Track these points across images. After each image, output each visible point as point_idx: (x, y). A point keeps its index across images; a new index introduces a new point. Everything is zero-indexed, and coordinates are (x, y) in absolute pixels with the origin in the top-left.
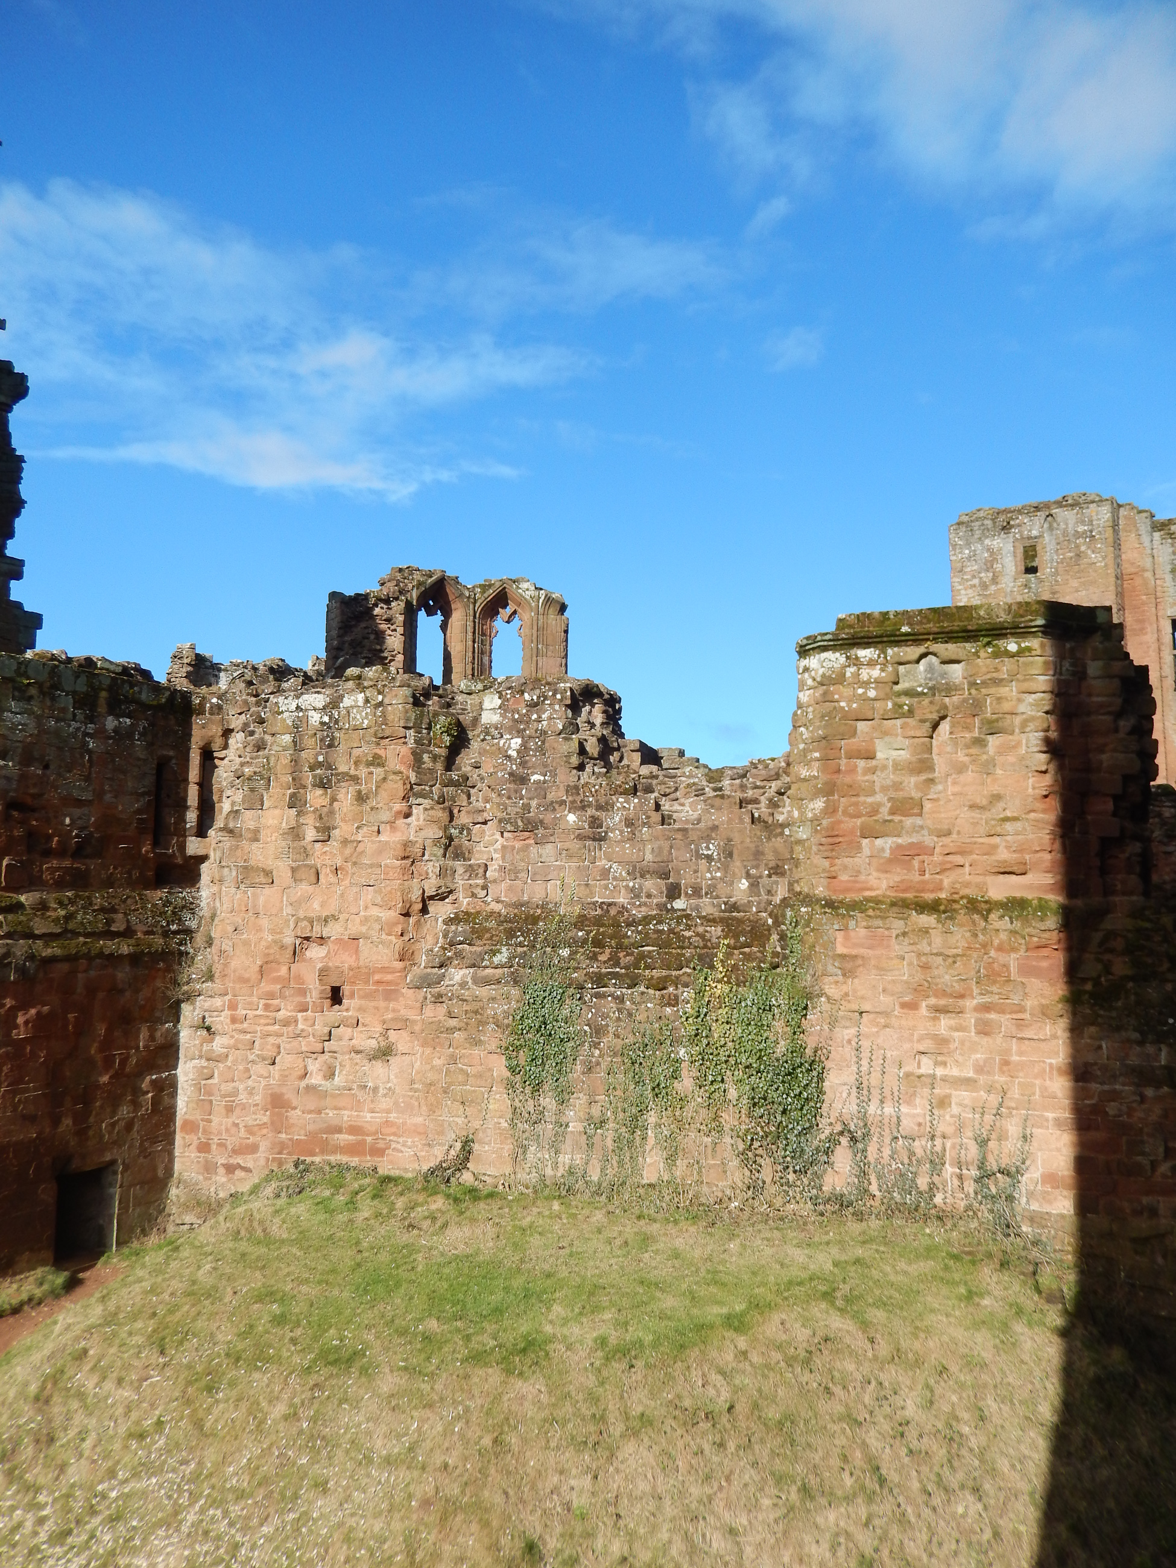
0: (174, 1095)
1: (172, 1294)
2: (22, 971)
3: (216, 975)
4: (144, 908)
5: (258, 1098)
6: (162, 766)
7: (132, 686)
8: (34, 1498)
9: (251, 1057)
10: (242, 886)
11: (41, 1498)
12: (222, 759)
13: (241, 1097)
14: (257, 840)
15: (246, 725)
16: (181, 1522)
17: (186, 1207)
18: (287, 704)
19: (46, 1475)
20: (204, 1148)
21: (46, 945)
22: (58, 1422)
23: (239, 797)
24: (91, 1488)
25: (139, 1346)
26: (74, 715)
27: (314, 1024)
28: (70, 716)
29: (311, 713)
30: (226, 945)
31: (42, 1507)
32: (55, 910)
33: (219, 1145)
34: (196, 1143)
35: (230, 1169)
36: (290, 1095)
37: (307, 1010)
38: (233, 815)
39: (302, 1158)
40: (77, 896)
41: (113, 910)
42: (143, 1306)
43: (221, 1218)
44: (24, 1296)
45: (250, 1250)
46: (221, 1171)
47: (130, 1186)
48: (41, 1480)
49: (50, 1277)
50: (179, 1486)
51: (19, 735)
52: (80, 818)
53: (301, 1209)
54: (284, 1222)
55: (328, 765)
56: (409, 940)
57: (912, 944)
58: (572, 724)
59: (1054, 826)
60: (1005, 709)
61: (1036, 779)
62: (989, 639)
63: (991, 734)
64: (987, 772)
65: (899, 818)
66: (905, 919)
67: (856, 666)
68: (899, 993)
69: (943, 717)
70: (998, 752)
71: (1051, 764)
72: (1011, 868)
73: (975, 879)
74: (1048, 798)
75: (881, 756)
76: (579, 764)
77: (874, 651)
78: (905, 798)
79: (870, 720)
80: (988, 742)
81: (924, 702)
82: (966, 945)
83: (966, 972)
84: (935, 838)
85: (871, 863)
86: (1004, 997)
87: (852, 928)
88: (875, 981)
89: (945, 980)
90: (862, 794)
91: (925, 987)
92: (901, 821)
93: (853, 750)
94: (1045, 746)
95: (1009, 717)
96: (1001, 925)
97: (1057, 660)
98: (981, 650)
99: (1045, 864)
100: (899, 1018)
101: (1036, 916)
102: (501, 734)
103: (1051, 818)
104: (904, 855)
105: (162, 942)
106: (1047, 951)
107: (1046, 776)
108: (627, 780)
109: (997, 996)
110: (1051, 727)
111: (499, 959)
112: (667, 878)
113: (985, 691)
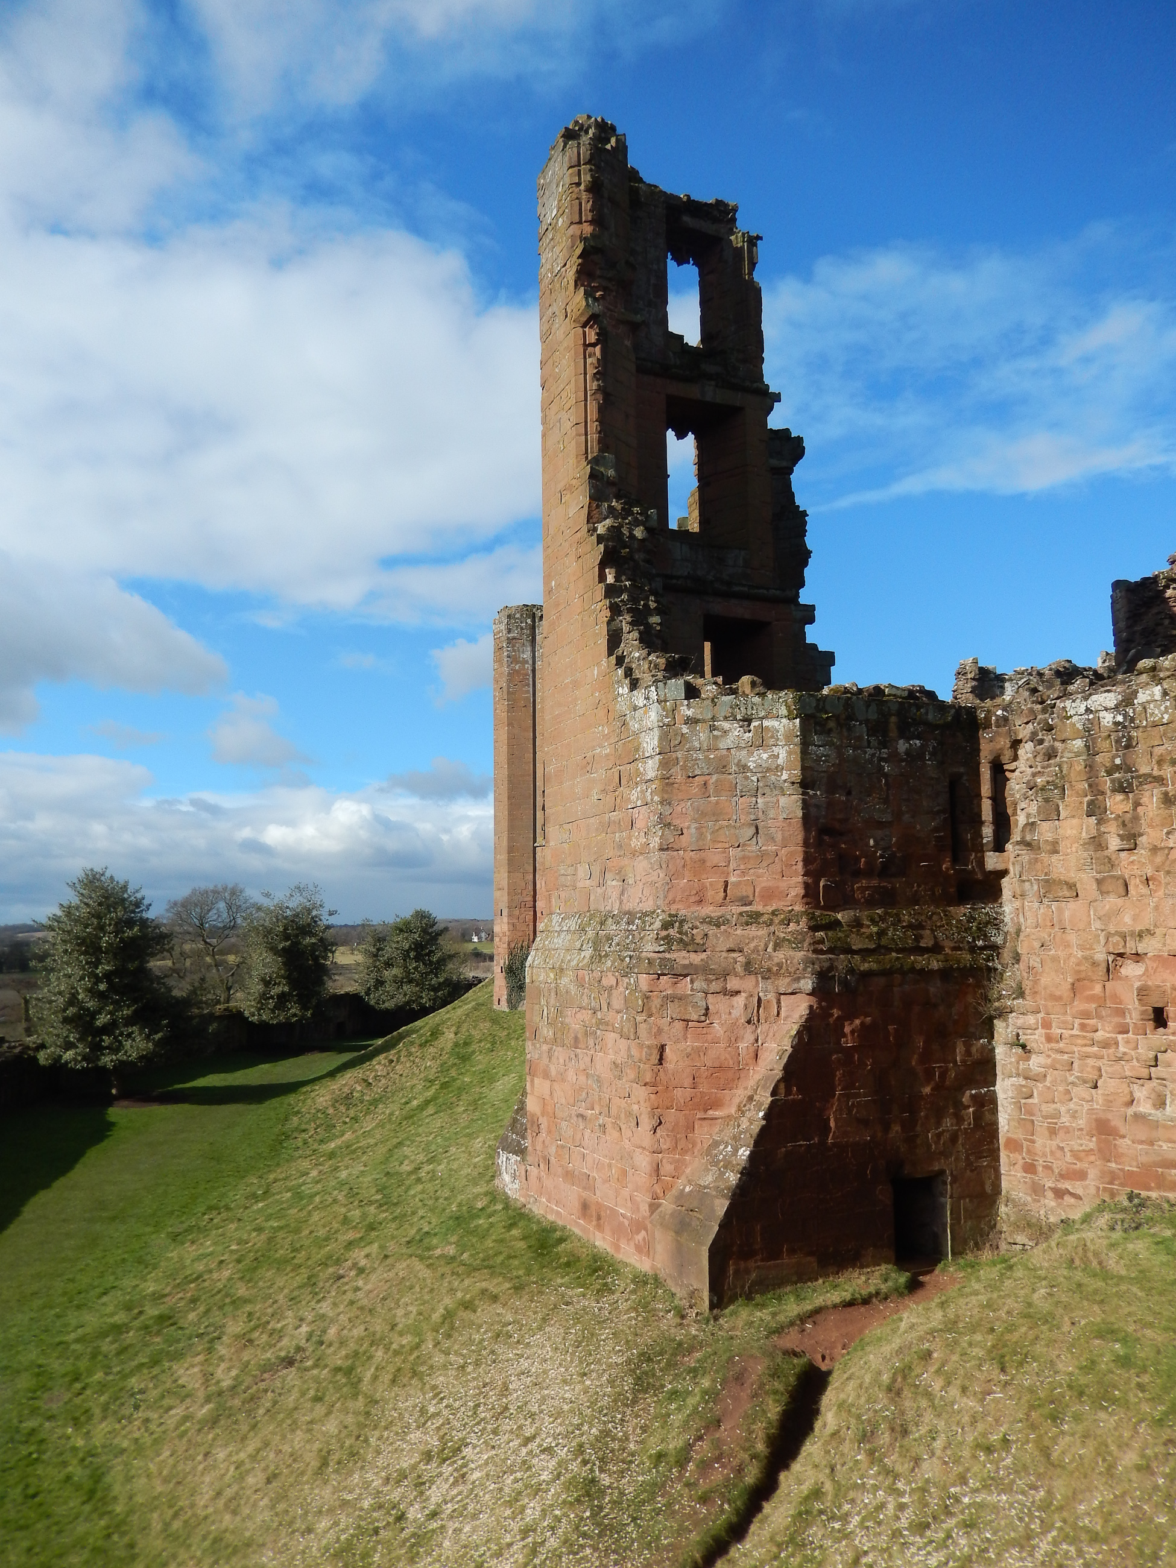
0: (994, 1111)
1: (1008, 1312)
2: (844, 983)
3: (1027, 992)
4: (949, 924)
5: (1082, 1123)
6: (954, 783)
7: (918, 708)
8: (894, 1483)
9: (1071, 1079)
10: (1045, 900)
11: (900, 1485)
12: (1013, 771)
13: (1063, 1119)
14: (1057, 852)
15: (1034, 734)
16: (1034, 1547)
17: (1017, 1227)
18: (1075, 707)
19: (903, 1464)
20: (1030, 1168)
21: (864, 960)
22: (910, 1415)
23: (1033, 808)
24: (945, 1488)
25: (980, 1359)
26: (869, 742)
27: (1136, 1048)
28: (866, 744)
29: (1102, 714)
30: (1035, 962)
31: (901, 1494)
32: (868, 926)
33: (1044, 1167)
34: (1021, 1162)
35: (1059, 1194)
36: (1116, 1123)
37: (1127, 1032)
38: (1029, 827)
39: (1136, 1191)
40: (886, 913)
41: (920, 926)
42: (981, 1319)
43: (1053, 1244)
44: (872, 1289)
45: (1086, 1281)
46: (1050, 1194)
47: (961, 1197)
48: (899, 1468)
49: (893, 1275)
50: (1029, 1510)
51: (823, 766)
52: (882, 839)
53: (1139, 1246)
54: (1121, 1258)
55: (1127, 767)
105: (969, 957)
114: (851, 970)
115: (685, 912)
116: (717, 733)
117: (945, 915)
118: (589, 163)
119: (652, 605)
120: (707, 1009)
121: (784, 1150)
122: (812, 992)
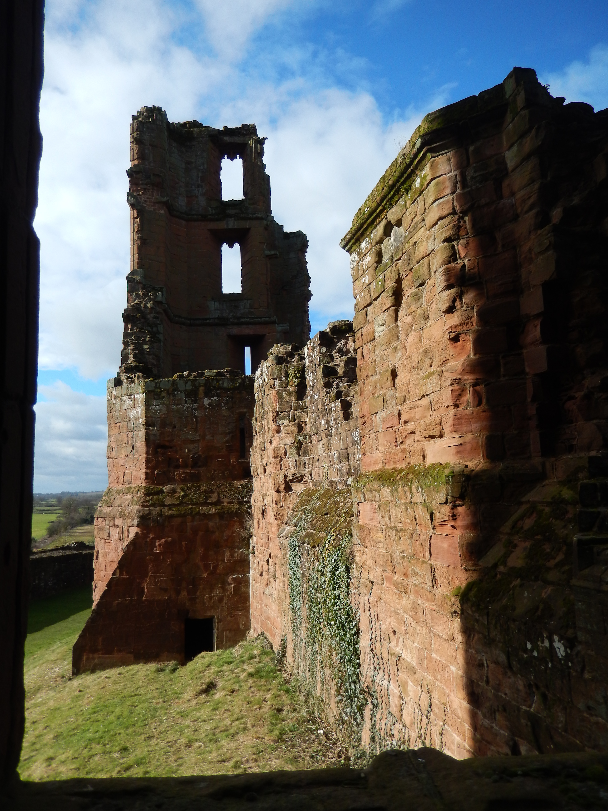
0: (248, 586)
2: (156, 521)
7: (218, 381)
9: (258, 571)
20: (254, 617)
21: (169, 510)
26: (186, 401)
27: (266, 555)
32: (179, 493)
34: (253, 613)
35: (256, 631)
36: (262, 594)
37: (265, 546)
39: (264, 631)
40: (192, 486)
41: (211, 492)
47: (223, 630)
51: (157, 415)
52: (193, 449)
56: (281, 507)
57: (383, 517)
58: (326, 356)
59: (461, 374)
60: (421, 254)
61: (448, 321)
62: (407, 185)
63: (422, 284)
64: (421, 327)
65: (383, 391)
66: (379, 492)
67: (362, 258)
68: (382, 565)
69: (399, 281)
70: (428, 302)
71: (461, 299)
72: (432, 431)
73: (417, 447)
74: (458, 341)
75: (377, 335)
76: (324, 384)
77: (367, 240)
78: (384, 371)
79: (370, 304)
80: (422, 294)
81: (388, 273)
82: (403, 519)
83: (406, 549)
84: (399, 407)
85: (377, 438)
86: (423, 581)
87: (363, 500)
88: (373, 552)
89: (397, 556)
90: (370, 375)
91: (389, 561)
92: (385, 395)
93: (366, 335)
94: (447, 280)
95: (426, 260)
96: (418, 498)
97: (457, 172)
98: (406, 199)
99: (450, 422)
100: (386, 591)
101: (435, 487)
102: (309, 371)
103: (458, 365)
104: (388, 428)
105: (237, 507)
106: (447, 529)
107: (454, 316)
108: (333, 391)
109: (420, 579)
110: (459, 254)
111: (295, 521)
112: (348, 460)
113: (412, 242)
114: (160, 515)
115: (113, 488)
116: (122, 402)
117: (230, 485)
118: (137, 131)
119: (147, 339)
120: (109, 534)
121: (116, 602)
122: (138, 526)
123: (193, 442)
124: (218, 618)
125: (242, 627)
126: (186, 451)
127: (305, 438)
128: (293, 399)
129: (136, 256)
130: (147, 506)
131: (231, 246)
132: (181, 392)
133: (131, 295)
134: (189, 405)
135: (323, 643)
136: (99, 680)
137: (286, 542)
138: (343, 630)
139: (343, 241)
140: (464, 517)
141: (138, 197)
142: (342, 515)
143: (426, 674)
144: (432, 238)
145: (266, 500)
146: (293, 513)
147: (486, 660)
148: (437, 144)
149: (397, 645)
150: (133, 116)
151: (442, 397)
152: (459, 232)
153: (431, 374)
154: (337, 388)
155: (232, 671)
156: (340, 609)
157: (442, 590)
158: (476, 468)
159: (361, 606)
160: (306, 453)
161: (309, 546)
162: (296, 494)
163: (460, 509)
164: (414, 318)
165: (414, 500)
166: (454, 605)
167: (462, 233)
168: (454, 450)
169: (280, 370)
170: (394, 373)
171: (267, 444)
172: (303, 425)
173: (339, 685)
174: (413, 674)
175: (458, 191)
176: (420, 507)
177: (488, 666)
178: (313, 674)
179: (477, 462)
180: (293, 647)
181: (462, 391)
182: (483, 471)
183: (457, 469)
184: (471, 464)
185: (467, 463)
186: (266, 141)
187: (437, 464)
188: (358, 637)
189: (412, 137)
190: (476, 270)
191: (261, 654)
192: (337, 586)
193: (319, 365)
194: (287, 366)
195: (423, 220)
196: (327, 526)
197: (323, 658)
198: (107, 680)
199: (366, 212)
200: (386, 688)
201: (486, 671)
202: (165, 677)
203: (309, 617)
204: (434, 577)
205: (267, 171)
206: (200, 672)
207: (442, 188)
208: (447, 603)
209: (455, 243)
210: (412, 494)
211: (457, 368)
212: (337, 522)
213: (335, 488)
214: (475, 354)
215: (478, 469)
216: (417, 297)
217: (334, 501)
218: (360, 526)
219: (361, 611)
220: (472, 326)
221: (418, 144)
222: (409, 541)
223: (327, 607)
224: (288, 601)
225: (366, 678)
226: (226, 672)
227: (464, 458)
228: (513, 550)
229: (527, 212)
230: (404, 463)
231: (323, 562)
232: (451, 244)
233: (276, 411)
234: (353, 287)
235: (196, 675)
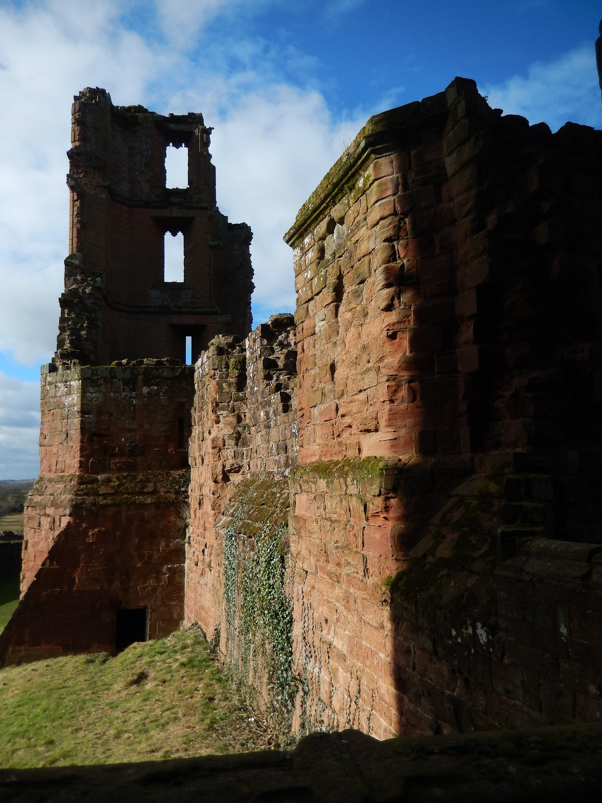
0: (183, 576)
2: (89, 510)
6: (181, 407)
20: (188, 607)
21: (104, 499)
26: (124, 389)
27: (202, 545)
34: (187, 603)
36: (197, 584)
39: (197, 621)
40: (128, 475)
41: (148, 481)
47: (156, 620)
51: (94, 403)
52: (130, 438)
56: (218, 498)
57: (318, 508)
58: (267, 349)
59: (397, 370)
60: (363, 252)
61: (386, 319)
62: (350, 184)
63: (362, 282)
64: (361, 323)
65: (322, 385)
66: (315, 483)
67: (305, 254)
68: (316, 555)
69: (340, 277)
70: (367, 299)
71: (399, 298)
72: (368, 425)
73: (354, 440)
74: (396, 338)
75: (317, 330)
76: (264, 376)
77: (310, 236)
78: (323, 365)
79: (312, 299)
80: (362, 292)
81: (330, 269)
82: (338, 510)
83: (339, 540)
84: (337, 400)
85: (315, 430)
86: (356, 571)
87: (299, 492)
88: (308, 543)
89: (331, 546)
90: (309, 368)
91: (323, 551)
92: (323, 388)
93: (307, 329)
94: (387, 279)
95: (367, 258)
96: (353, 490)
97: (399, 175)
98: (350, 198)
99: (386, 417)
100: (319, 581)
101: (369, 479)
102: (249, 363)
103: (395, 362)
104: (325, 421)
105: (174, 497)
106: (380, 520)
107: (392, 314)
108: (273, 383)
109: (353, 569)
110: (399, 254)
111: (231, 511)
112: (286, 452)
113: (354, 240)
114: (94, 504)
115: (45, 476)
116: (57, 389)
117: (167, 475)
118: (79, 111)
119: (85, 325)
120: (40, 523)
121: (45, 593)
122: (70, 515)
123: (130, 430)
124: (151, 608)
125: (175, 616)
126: (123, 439)
127: (244, 429)
128: (233, 390)
129: (75, 240)
130: (80, 495)
131: (174, 234)
132: (119, 380)
133: (68, 279)
134: (127, 393)
135: (256, 631)
136: (25, 673)
137: (223, 532)
138: (276, 618)
139: (287, 235)
140: (396, 509)
141: (79, 180)
142: (279, 505)
143: (356, 661)
144: (374, 237)
145: (203, 490)
146: (230, 503)
147: (413, 647)
148: (380, 146)
149: (329, 633)
150: (75, 97)
151: (378, 393)
152: (399, 232)
153: (369, 370)
154: (277, 380)
155: (164, 661)
156: (274, 598)
157: (373, 580)
158: (409, 462)
159: (295, 595)
160: (245, 444)
161: (245, 536)
162: (234, 484)
163: (393, 501)
164: (354, 315)
165: (348, 492)
166: (384, 594)
167: (402, 233)
168: (388, 444)
169: (221, 361)
170: (333, 368)
171: (206, 434)
172: (243, 416)
173: (271, 673)
174: (343, 661)
175: (399, 193)
176: (354, 499)
177: (415, 652)
178: (245, 663)
179: (410, 456)
180: (226, 637)
181: (398, 387)
182: (415, 465)
183: (391, 463)
184: (404, 458)
185: (401, 457)
186: (213, 131)
187: (372, 457)
188: (291, 625)
189: (356, 137)
190: (414, 270)
191: (194, 644)
192: (272, 576)
193: (260, 357)
194: (228, 357)
195: (365, 219)
196: (263, 516)
197: (256, 647)
198: (33, 673)
199: (310, 208)
200: (317, 676)
201: (413, 658)
202: (94, 668)
203: (243, 606)
204: (366, 567)
205: (213, 161)
206: (132, 663)
207: (384, 189)
208: (377, 592)
209: (395, 243)
210: (347, 486)
211: (393, 365)
212: (273, 513)
213: (272, 479)
214: (411, 352)
215: (410, 463)
216: (358, 294)
217: (271, 491)
218: (296, 517)
219: (295, 600)
220: (409, 324)
221: (363, 144)
222: (343, 532)
223: (261, 596)
224: (223, 590)
225: (298, 665)
226: (158, 662)
227: (397, 452)
228: (441, 541)
229: (464, 217)
230: (340, 455)
231: (259, 552)
232: (391, 244)
233: (216, 402)
234: (296, 282)
235: (127, 665)
